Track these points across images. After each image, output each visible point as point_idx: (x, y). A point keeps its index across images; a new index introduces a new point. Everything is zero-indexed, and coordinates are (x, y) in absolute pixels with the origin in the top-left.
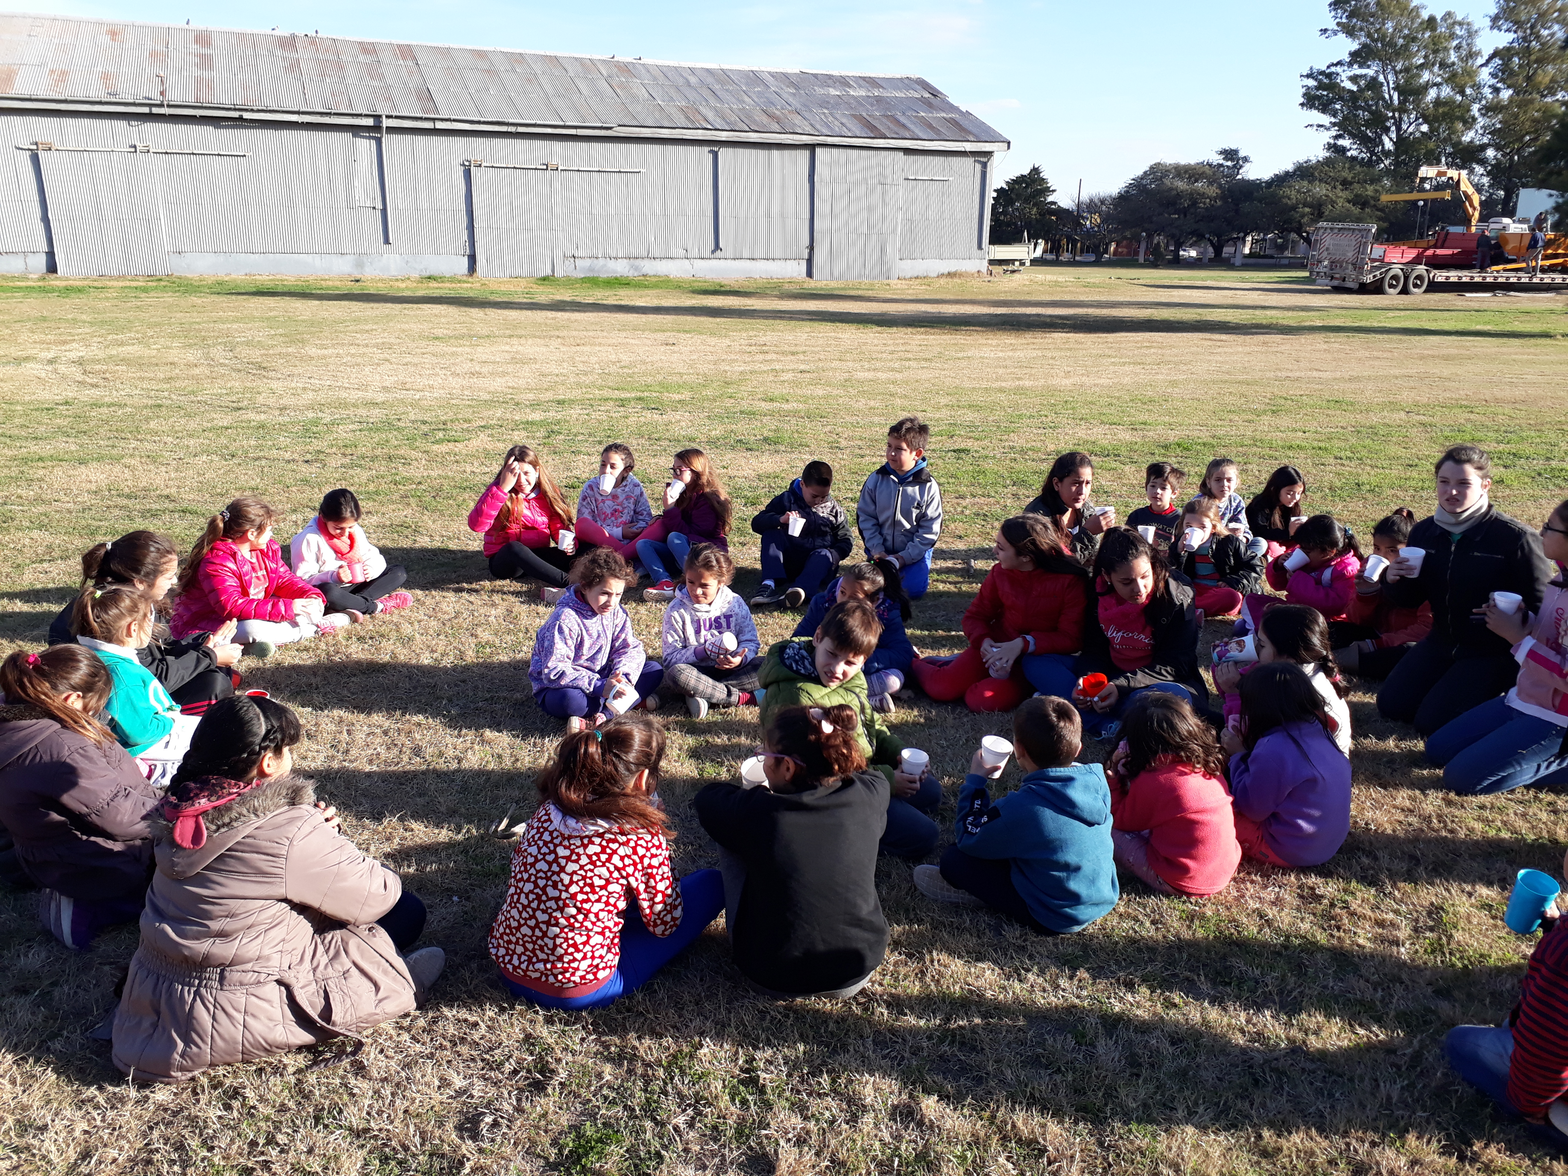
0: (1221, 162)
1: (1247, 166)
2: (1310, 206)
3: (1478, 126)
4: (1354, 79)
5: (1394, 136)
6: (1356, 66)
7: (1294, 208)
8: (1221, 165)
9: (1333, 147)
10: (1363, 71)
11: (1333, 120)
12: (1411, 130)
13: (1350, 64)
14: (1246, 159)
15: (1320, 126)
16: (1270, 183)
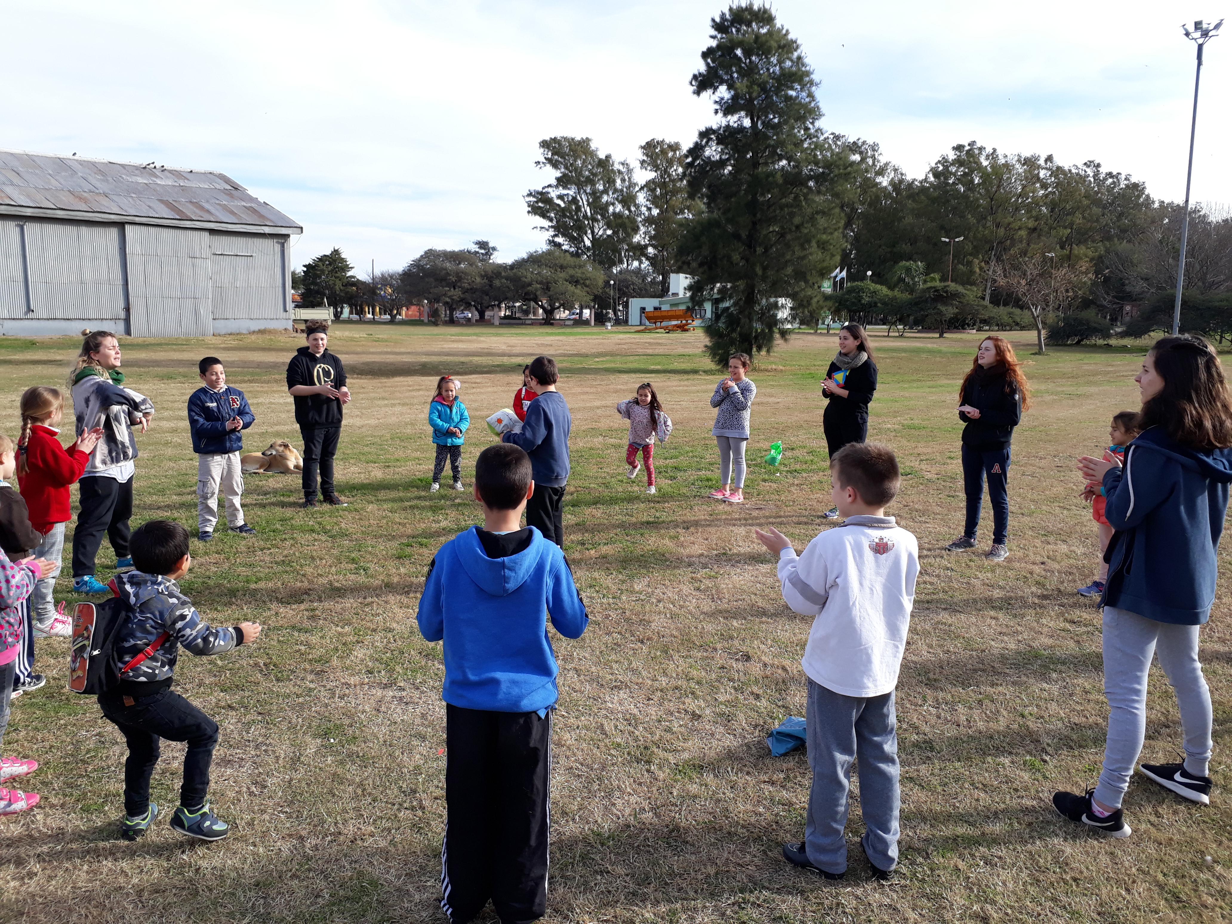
0: (477, 250)
1: (495, 253)
2: (541, 283)
3: (641, 232)
4: (560, 197)
5: (590, 236)
6: (561, 188)
7: (530, 284)
8: (478, 252)
9: (551, 242)
10: (565, 192)
11: (550, 224)
12: (600, 233)
13: (557, 187)
14: (494, 249)
15: (542, 228)
16: (512, 267)
